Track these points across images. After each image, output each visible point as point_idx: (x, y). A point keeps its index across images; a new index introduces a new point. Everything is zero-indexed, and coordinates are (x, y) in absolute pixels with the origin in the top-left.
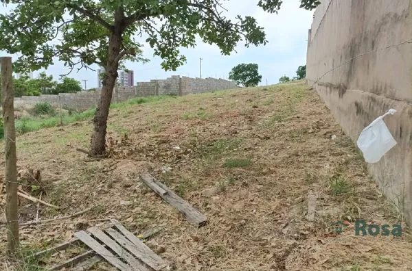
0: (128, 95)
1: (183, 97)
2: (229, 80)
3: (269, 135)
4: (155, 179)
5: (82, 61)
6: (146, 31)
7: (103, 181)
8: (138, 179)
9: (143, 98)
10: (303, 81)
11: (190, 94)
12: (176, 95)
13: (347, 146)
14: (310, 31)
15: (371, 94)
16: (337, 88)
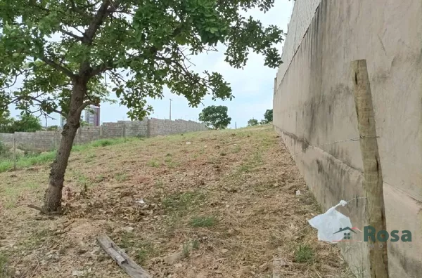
0: (92, 136)
1: (151, 139)
2: (198, 121)
3: (237, 187)
4: (114, 244)
5: (41, 109)
6: (112, 81)
7: (55, 246)
8: (94, 243)
9: (109, 140)
10: (270, 126)
11: (158, 137)
12: (144, 137)
13: (310, 204)
14: (276, 79)
15: (330, 156)
16: (301, 141)
